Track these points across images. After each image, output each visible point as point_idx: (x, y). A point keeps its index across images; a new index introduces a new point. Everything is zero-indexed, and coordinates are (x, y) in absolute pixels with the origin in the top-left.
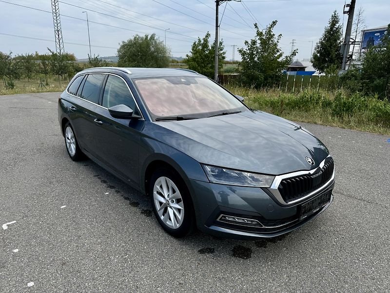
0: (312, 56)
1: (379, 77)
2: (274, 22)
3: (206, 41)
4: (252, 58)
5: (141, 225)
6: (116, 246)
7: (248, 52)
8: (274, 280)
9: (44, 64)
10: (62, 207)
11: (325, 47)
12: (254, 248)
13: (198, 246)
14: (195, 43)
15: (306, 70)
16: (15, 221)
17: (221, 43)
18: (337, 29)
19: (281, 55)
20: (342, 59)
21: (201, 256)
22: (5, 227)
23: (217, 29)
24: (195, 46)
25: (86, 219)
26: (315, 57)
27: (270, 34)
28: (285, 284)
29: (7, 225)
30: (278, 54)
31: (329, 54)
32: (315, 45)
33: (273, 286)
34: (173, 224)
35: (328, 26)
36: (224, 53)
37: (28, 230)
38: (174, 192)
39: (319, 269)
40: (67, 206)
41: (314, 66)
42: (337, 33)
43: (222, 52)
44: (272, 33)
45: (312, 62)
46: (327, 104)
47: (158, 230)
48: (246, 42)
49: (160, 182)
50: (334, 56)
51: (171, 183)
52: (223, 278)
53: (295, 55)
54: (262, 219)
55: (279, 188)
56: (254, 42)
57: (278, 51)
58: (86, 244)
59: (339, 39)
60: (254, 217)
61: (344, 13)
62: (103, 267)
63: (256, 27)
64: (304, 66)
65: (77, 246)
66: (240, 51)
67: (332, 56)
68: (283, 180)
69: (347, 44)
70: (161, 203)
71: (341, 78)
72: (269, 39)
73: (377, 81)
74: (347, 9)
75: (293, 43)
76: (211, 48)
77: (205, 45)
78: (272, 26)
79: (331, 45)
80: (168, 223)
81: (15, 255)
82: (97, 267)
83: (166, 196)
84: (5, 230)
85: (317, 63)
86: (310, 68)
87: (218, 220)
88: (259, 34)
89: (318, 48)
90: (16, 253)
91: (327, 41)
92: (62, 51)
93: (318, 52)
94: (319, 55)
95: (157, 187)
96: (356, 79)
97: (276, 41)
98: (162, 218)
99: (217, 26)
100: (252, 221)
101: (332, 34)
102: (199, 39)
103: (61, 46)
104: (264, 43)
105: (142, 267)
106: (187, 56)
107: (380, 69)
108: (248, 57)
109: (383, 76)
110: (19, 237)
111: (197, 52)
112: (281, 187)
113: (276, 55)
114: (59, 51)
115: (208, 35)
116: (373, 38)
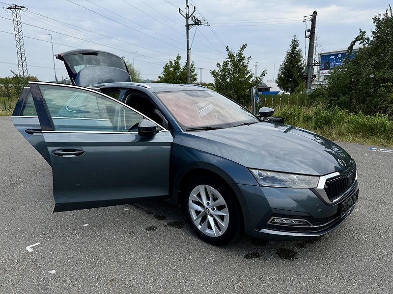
0: (277, 77)
1: (344, 94)
2: (244, 46)
3: (177, 63)
4: (224, 79)
5: (176, 237)
6: (159, 258)
7: (221, 74)
8: (327, 276)
9: (7, 87)
10: (85, 226)
11: (288, 69)
12: (295, 249)
13: (242, 252)
14: (166, 66)
15: (271, 90)
16: (39, 243)
17: (192, 66)
18: (297, 52)
19: (251, 76)
20: (307, 79)
21: (249, 261)
22: (29, 249)
23: (188, 52)
24: (167, 68)
25: (116, 235)
26: (280, 78)
27: (241, 57)
28: (339, 279)
29: (32, 248)
30: (249, 75)
31: (292, 75)
32: (279, 68)
33: (329, 282)
34: (214, 232)
35: (290, 49)
36: (195, 75)
37: (57, 251)
38: (215, 199)
39: (363, 263)
40: (90, 223)
41: (280, 86)
42: (298, 56)
43: (193, 74)
44: (243, 56)
45: (277, 83)
46: (308, 119)
47: (195, 241)
48: (218, 64)
49: (198, 190)
50: (296, 77)
51: (212, 190)
52: (279, 279)
53: (264, 75)
54: (311, 219)
55: (325, 188)
56: (226, 64)
57: (248, 72)
58: (127, 259)
59: (300, 61)
60: (303, 217)
61: (306, 37)
62: (155, 280)
63: (228, 50)
64: (269, 87)
65: (118, 262)
66: (213, 73)
67: (294, 77)
68: (327, 180)
69: (310, 65)
70: (197, 213)
71: (309, 96)
72: (240, 61)
73: (342, 98)
74: (308, 34)
75: (256, 65)
76: (182, 70)
77: (177, 67)
78: (242, 49)
79: (293, 67)
80: (208, 231)
81: (53, 276)
82: (149, 280)
83: (205, 205)
84: (32, 253)
85: (281, 83)
86: (274, 88)
87: (268, 223)
88: (231, 56)
89: (282, 69)
90: (54, 274)
91: (290, 63)
92: (26, 74)
93: (282, 73)
94: (283, 76)
95: (193, 195)
96: (324, 97)
97: (246, 63)
98: (200, 227)
99: (188, 49)
100: (300, 222)
101: (293, 57)
102: (171, 62)
103: (25, 69)
104: (235, 65)
105: (195, 276)
106: (160, 77)
107: (343, 87)
108: (220, 78)
109: (347, 93)
110: (50, 258)
111: (169, 74)
112: (326, 187)
113: (247, 76)
114: (21, 74)
115: (179, 58)
116: (329, 60)
